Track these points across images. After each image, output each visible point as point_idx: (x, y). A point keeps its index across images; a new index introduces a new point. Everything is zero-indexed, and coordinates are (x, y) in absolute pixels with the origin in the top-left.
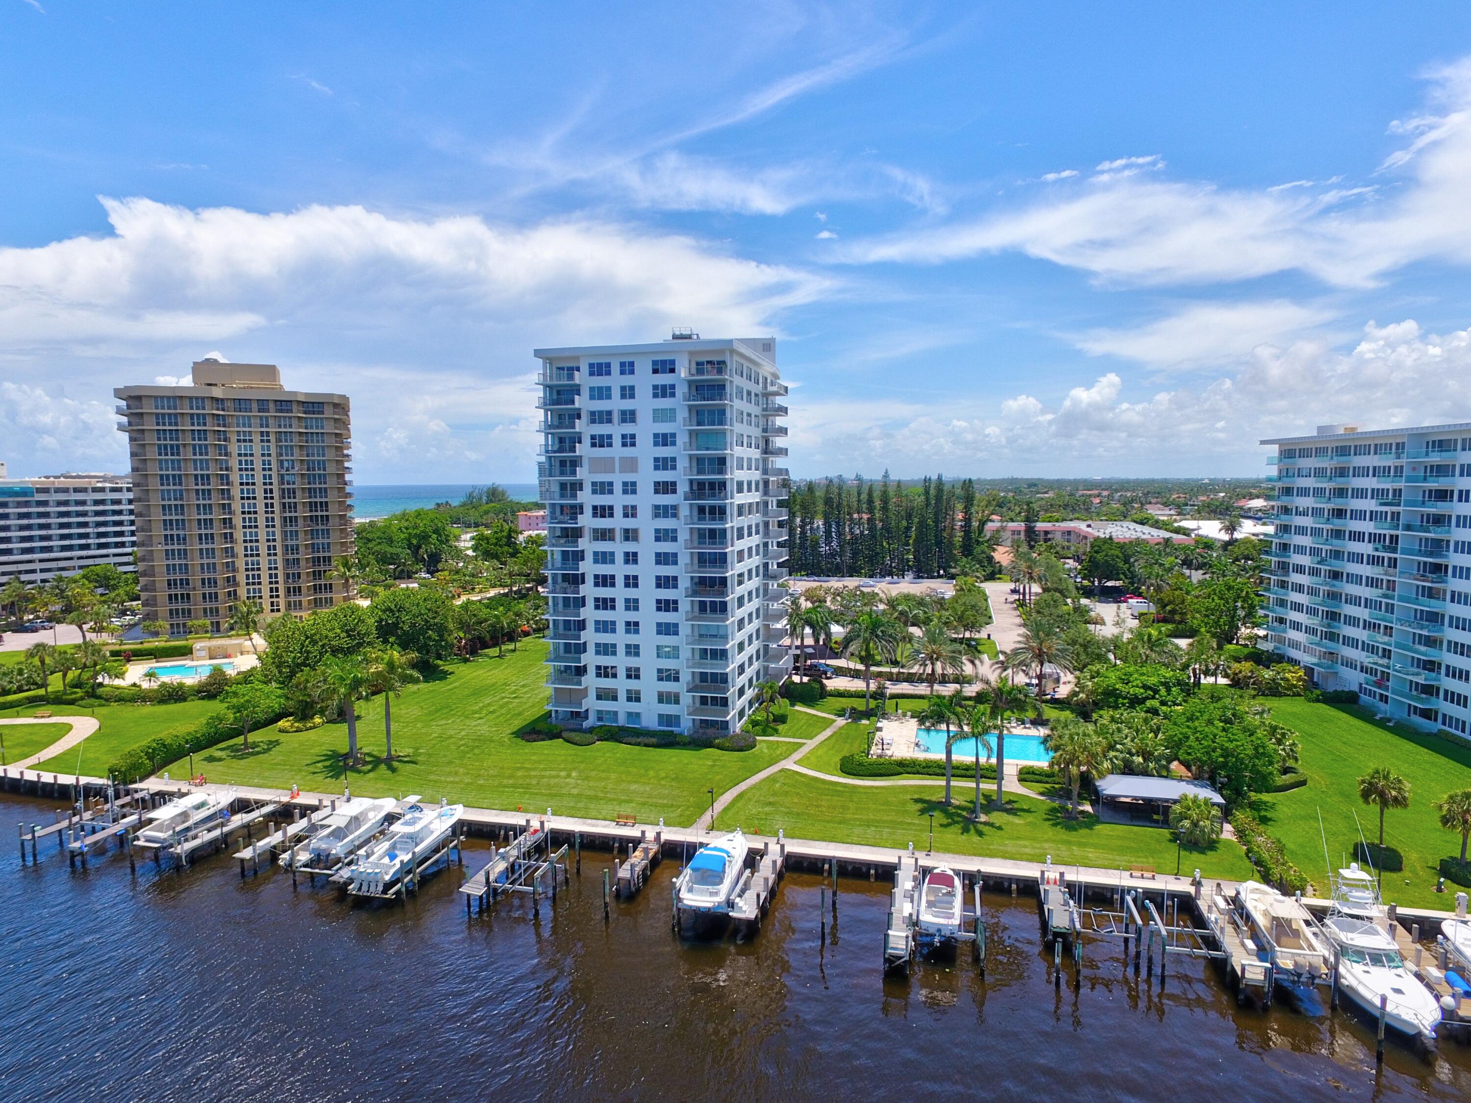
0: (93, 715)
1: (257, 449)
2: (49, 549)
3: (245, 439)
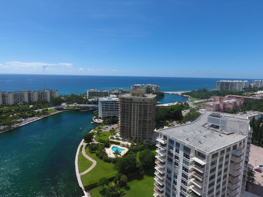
3: (134, 106)
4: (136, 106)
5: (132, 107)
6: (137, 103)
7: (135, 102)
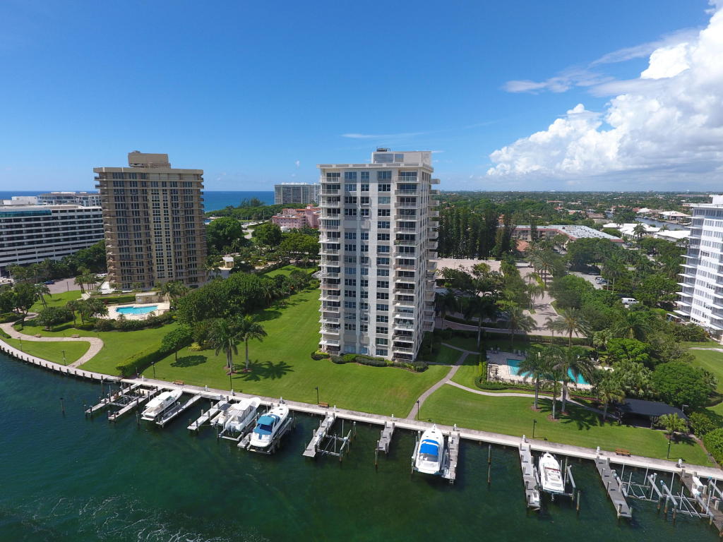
0: (99, 337)
1: (161, 197)
2: (59, 240)
3: (156, 193)
4: (161, 192)
5: (150, 197)
6: (164, 184)
7: (156, 184)
